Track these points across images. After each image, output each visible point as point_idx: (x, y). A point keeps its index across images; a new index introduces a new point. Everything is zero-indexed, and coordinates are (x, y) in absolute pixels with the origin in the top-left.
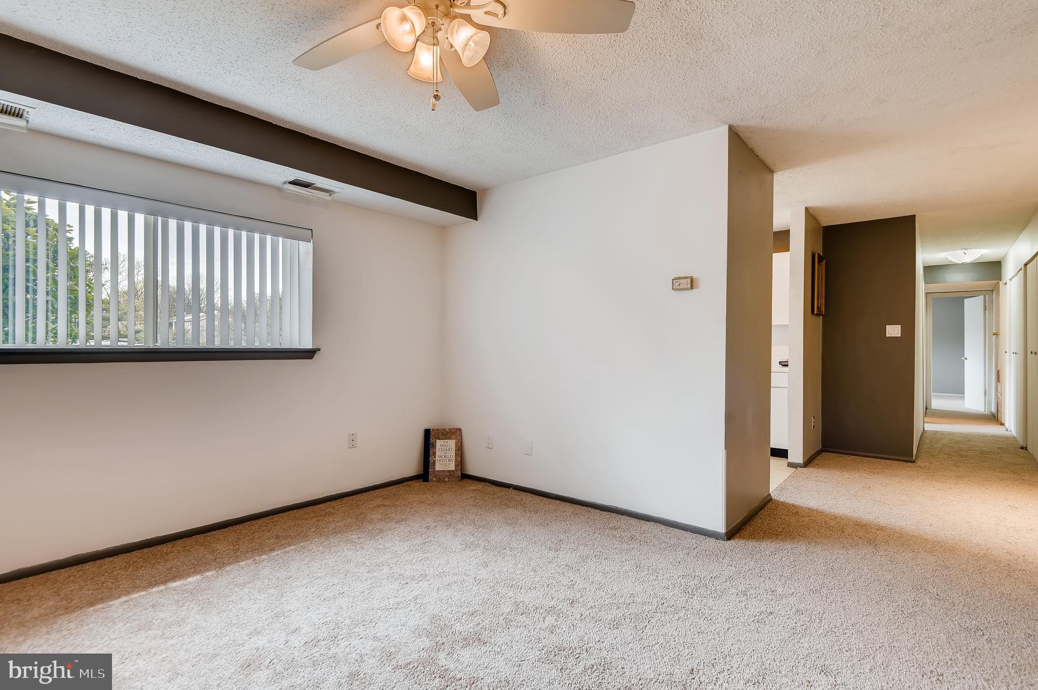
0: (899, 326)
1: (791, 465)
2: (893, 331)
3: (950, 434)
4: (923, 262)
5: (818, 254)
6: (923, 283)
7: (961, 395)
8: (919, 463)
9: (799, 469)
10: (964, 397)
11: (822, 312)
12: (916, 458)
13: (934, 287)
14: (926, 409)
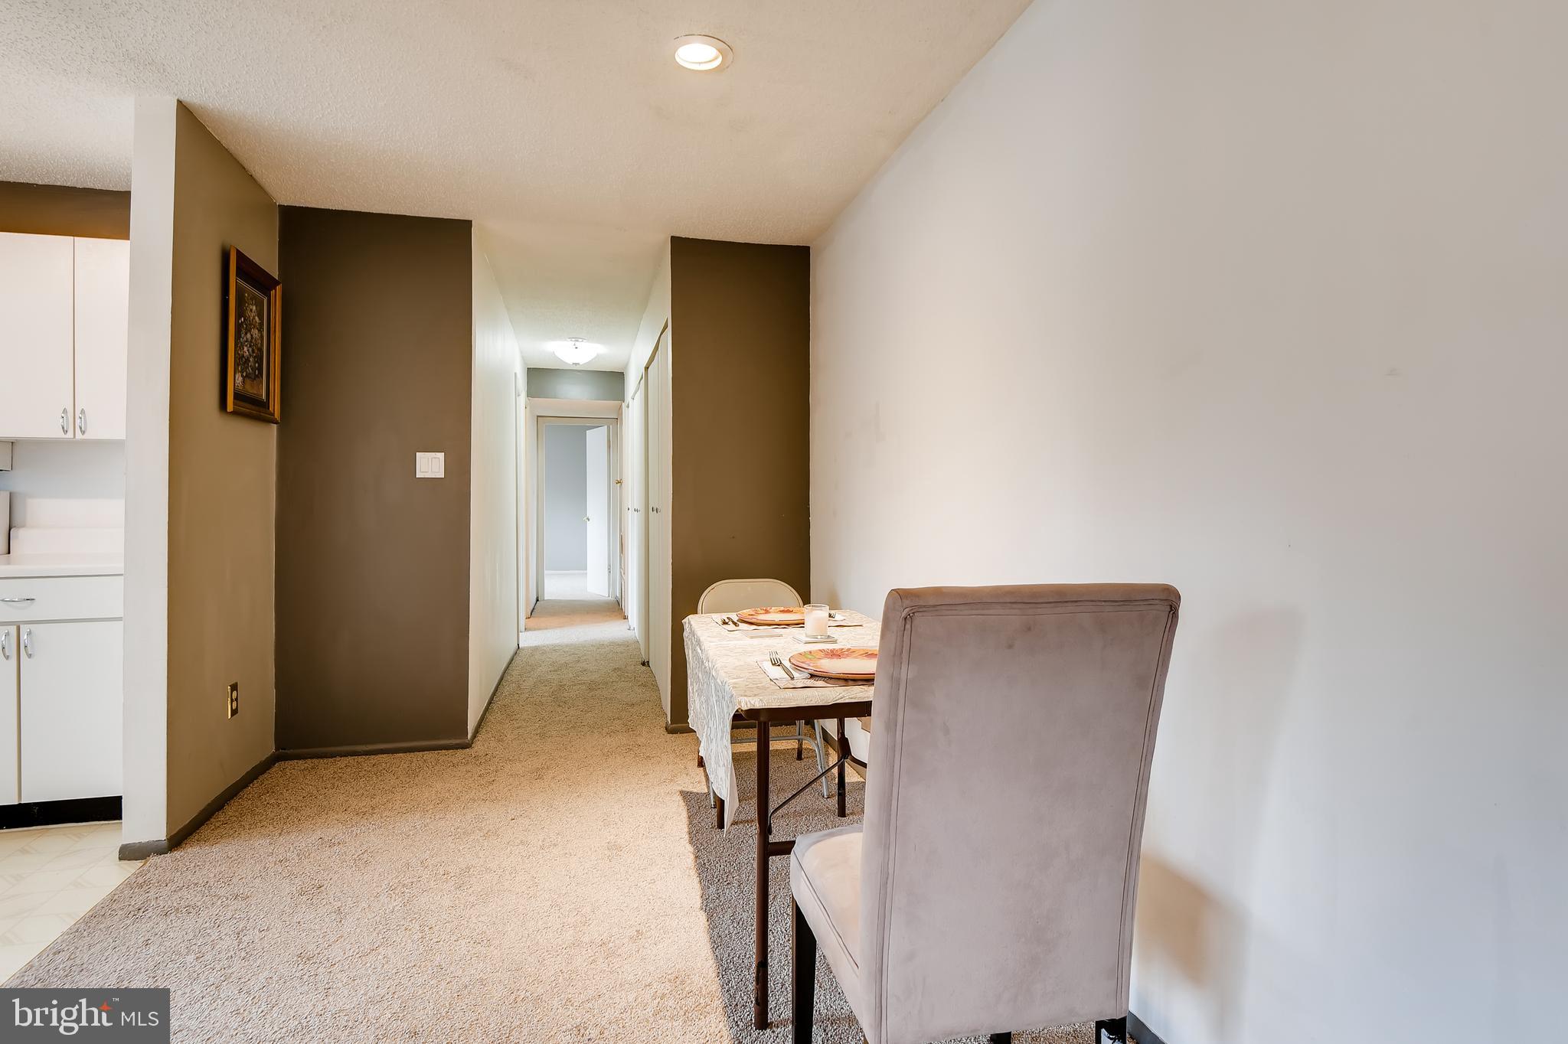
0: (441, 455)
1: (129, 853)
2: (430, 465)
3: (555, 649)
4: (523, 358)
5: (238, 252)
6: (523, 394)
7: (582, 572)
8: (479, 747)
9: (154, 860)
10: (586, 574)
11: (273, 415)
12: (474, 736)
13: (545, 405)
14: (537, 600)
